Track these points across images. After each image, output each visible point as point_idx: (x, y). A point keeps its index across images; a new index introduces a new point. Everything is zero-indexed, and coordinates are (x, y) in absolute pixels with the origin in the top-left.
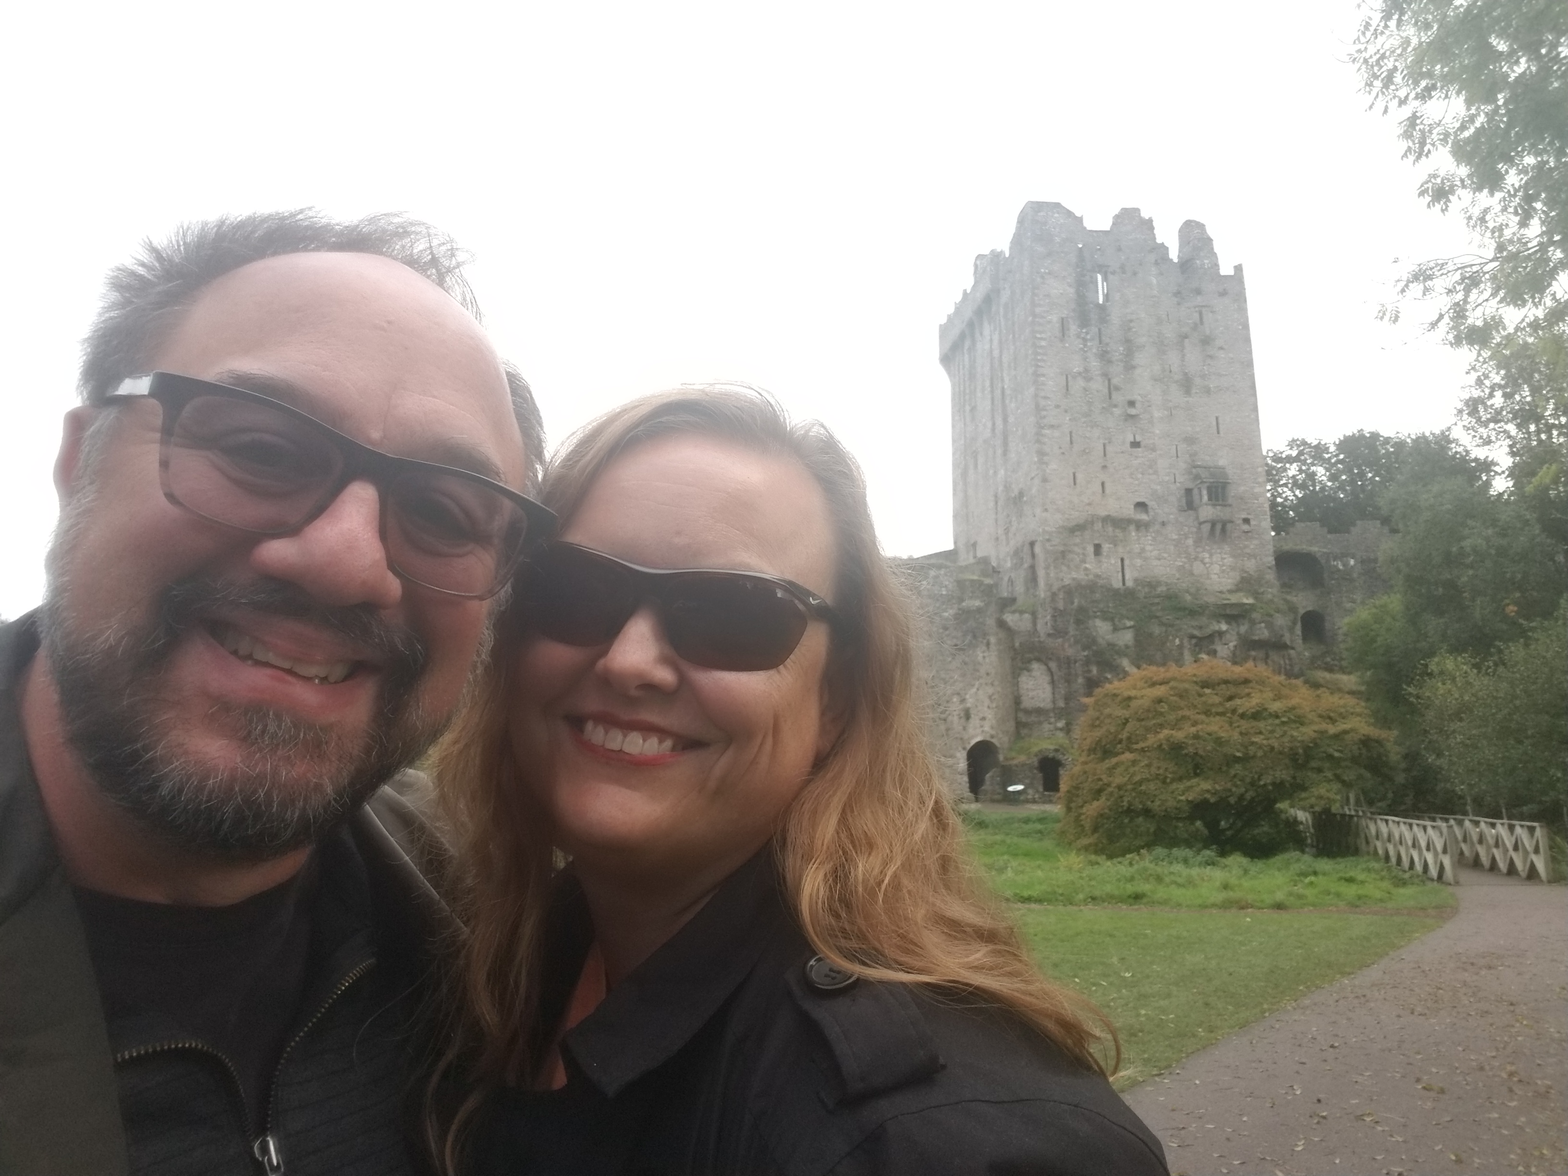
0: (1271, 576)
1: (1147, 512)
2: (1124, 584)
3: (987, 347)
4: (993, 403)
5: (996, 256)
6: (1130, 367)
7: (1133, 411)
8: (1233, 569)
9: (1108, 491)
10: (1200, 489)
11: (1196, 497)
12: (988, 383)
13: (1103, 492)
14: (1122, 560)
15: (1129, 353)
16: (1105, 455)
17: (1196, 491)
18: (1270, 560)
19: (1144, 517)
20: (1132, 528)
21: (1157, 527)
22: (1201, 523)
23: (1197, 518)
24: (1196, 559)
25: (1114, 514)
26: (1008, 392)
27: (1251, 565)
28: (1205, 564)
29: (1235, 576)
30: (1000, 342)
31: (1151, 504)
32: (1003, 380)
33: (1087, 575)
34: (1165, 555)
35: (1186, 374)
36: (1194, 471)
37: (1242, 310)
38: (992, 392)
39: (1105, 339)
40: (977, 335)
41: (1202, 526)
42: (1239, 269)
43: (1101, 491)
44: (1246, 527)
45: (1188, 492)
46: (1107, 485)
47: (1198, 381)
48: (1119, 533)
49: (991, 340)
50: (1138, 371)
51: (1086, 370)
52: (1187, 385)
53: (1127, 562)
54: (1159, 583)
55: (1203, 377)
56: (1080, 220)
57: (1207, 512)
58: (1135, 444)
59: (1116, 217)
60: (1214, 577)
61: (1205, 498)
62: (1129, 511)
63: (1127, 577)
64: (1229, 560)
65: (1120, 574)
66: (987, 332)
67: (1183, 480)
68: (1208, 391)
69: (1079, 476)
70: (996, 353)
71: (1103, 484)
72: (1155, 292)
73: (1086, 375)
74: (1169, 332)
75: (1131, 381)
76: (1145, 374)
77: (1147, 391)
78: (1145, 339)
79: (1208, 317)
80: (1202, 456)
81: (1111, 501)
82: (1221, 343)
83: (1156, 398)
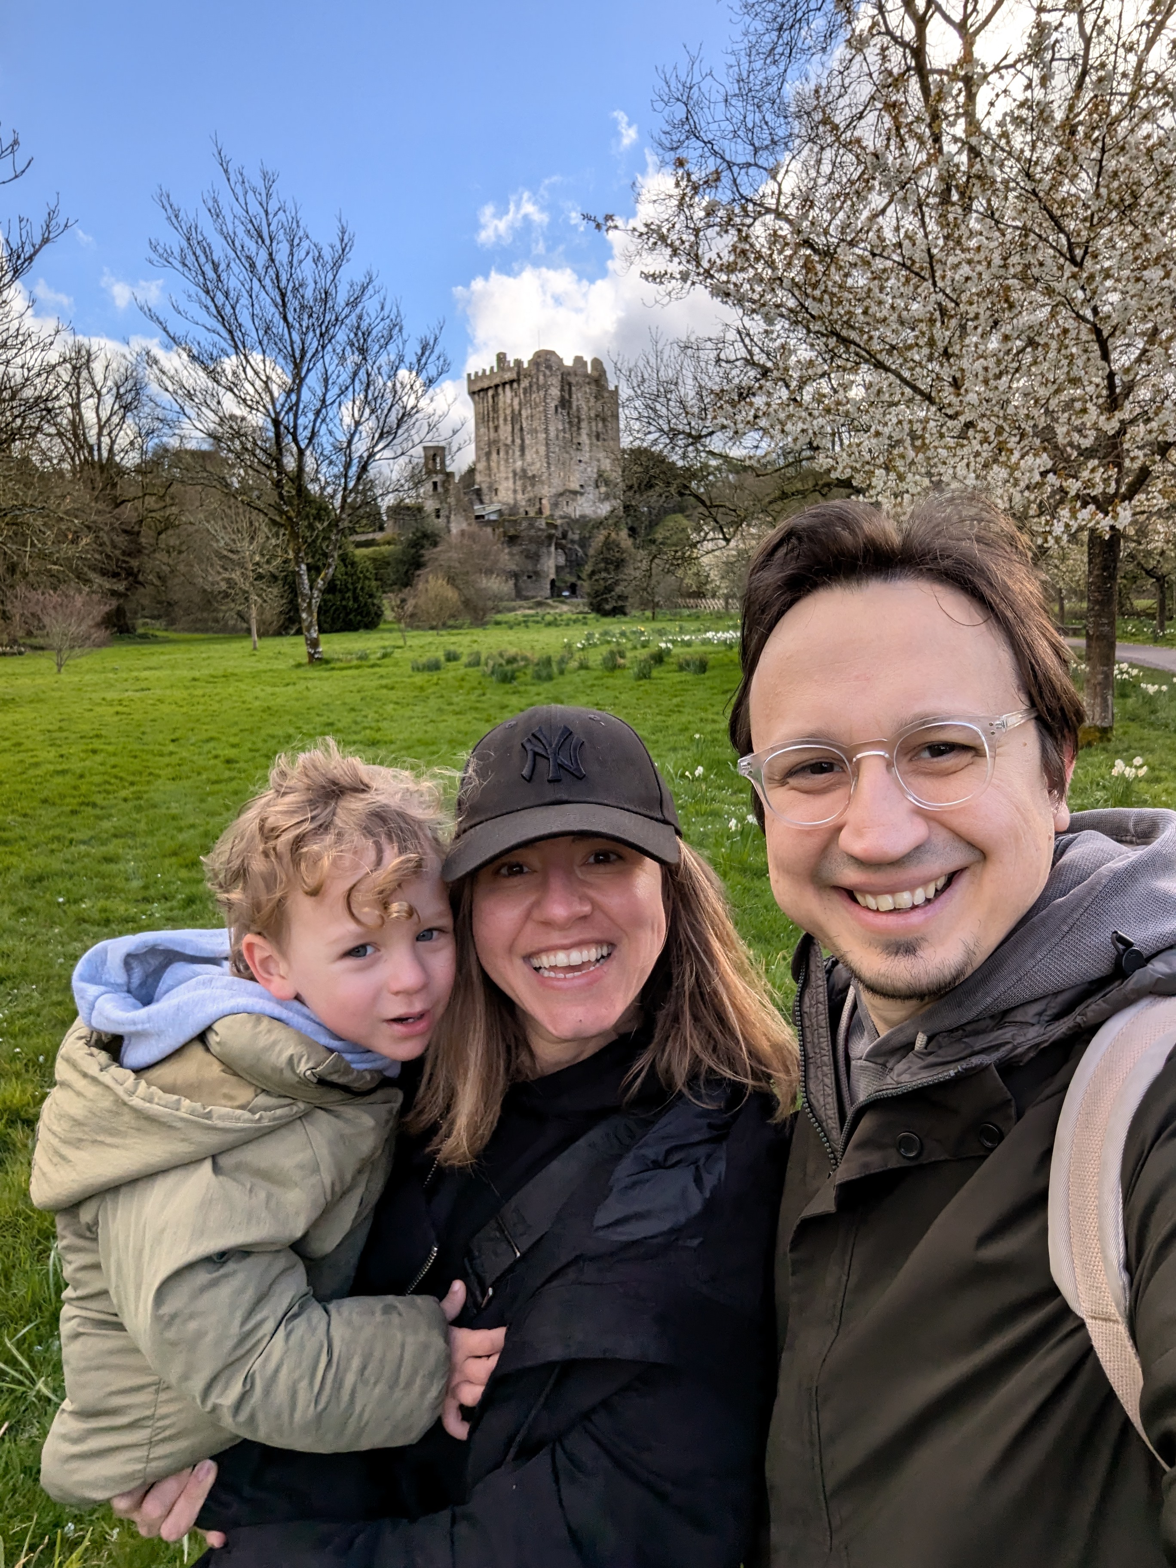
1: (583, 488)
3: (509, 402)
4: (513, 429)
5: (518, 363)
12: (509, 419)
13: (569, 480)
16: (570, 465)
20: (579, 494)
21: (587, 494)
24: (598, 507)
25: (573, 489)
26: (525, 429)
27: (615, 508)
29: (610, 511)
30: (520, 404)
31: (585, 486)
33: (564, 513)
34: (589, 506)
35: (598, 432)
36: (599, 472)
37: (617, 406)
38: (512, 424)
39: (571, 416)
40: (501, 393)
42: (616, 388)
45: (597, 480)
47: (601, 434)
48: (574, 496)
49: (512, 400)
52: (598, 437)
53: (576, 508)
54: (586, 516)
55: (603, 432)
56: (562, 360)
57: (603, 489)
58: (580, 461)
59: (575, 360)
60: (602, 512)
61: (602, 483)
62: (578, 488)
63: (577, 514)
64: (608, 507)
65: (574, 513)
66: (508, 395)
67: (595, 475)
69: (561, 473)
70: (516, 407)
71: (569, 476)
73: (564, 430)
74: (592, 414)
75: (579, 434)
76: (584, 432)
77: (584, 438)
78: (584, 416)
79: (606, 409)
80: (602, 467)
81: (572, 483)
82: (609, 420)
83: (587, 442)
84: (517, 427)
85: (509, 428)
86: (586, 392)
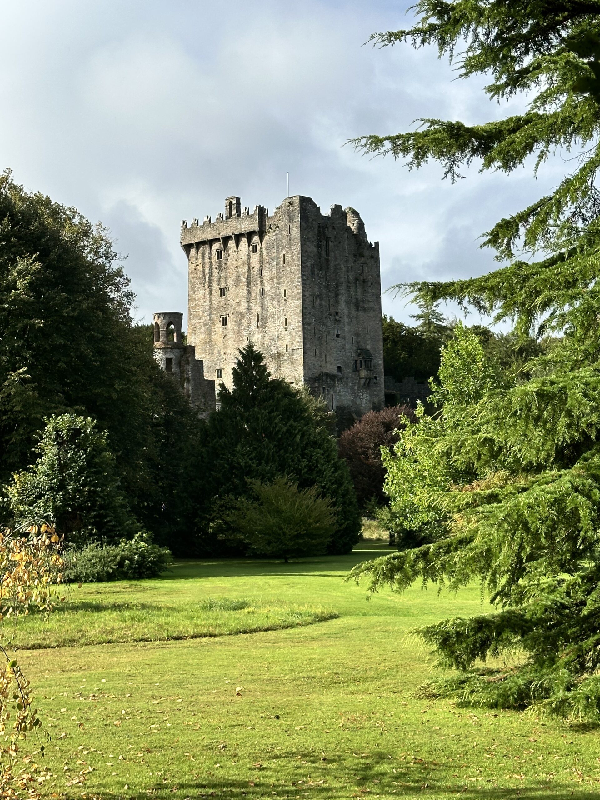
0: (383, 406)
1: (341, 371)
2: (333, 409)
5: (261, 210)
6: (337, 295)
7: (337, 318)
8: (369, 401)
10: (361, 361)
11: (359, 365)
12: (243, 280)
13: (326, 360)
14: (332, 396)
15: (337, 286)
16: (327, 341)
17: (359, 362)
18: (383, 398)
19: (340, 374)
20: (336, 379)
21: (345, 379)
22: (361, 379)
23: (359, 376)
24: (358, 396)
25: (330, 373)
27: (376, 400)
28: (361, 399)
29: (371, 406)
31: (343, 367)
34: (347, 394)
35: (357, 299)
36: (359, 351)
37: (378, 267)
39: (328, 278)
42: (377, 244)
44: (375, 381)
45: (356, 361)
47: (361, 304)
48: (332, 382)
50: (340, 297)
51: (321, 294)
52: (357, 305)
53: (334, 397)
54: (345, 408)
55: (363, 302)
56: (319, 209)
57: (364, 373)
58: (338, 336)
59: (333, 209)
61: (363, 366)
62: (335, 371)
63: (334, 405)
64: (369, 397)
65: (331, 403)
66: (243, 249)
67: (354, 356)
68: (364, 310)
69: (317, 351)
70: (255, 266)
71: (326, 356)
72: (347, 255)
73: (321, 297)
74: (351, 276)
75: (337, 302)
76: (342, 299)
77: (343, 308)
78: (343, 279)
79: (366, 269)
80: (361, 343)
81: (328, 365)
82: (370, 284)
83: (346, 312)
85: (244, 291)
86: (344, 249)
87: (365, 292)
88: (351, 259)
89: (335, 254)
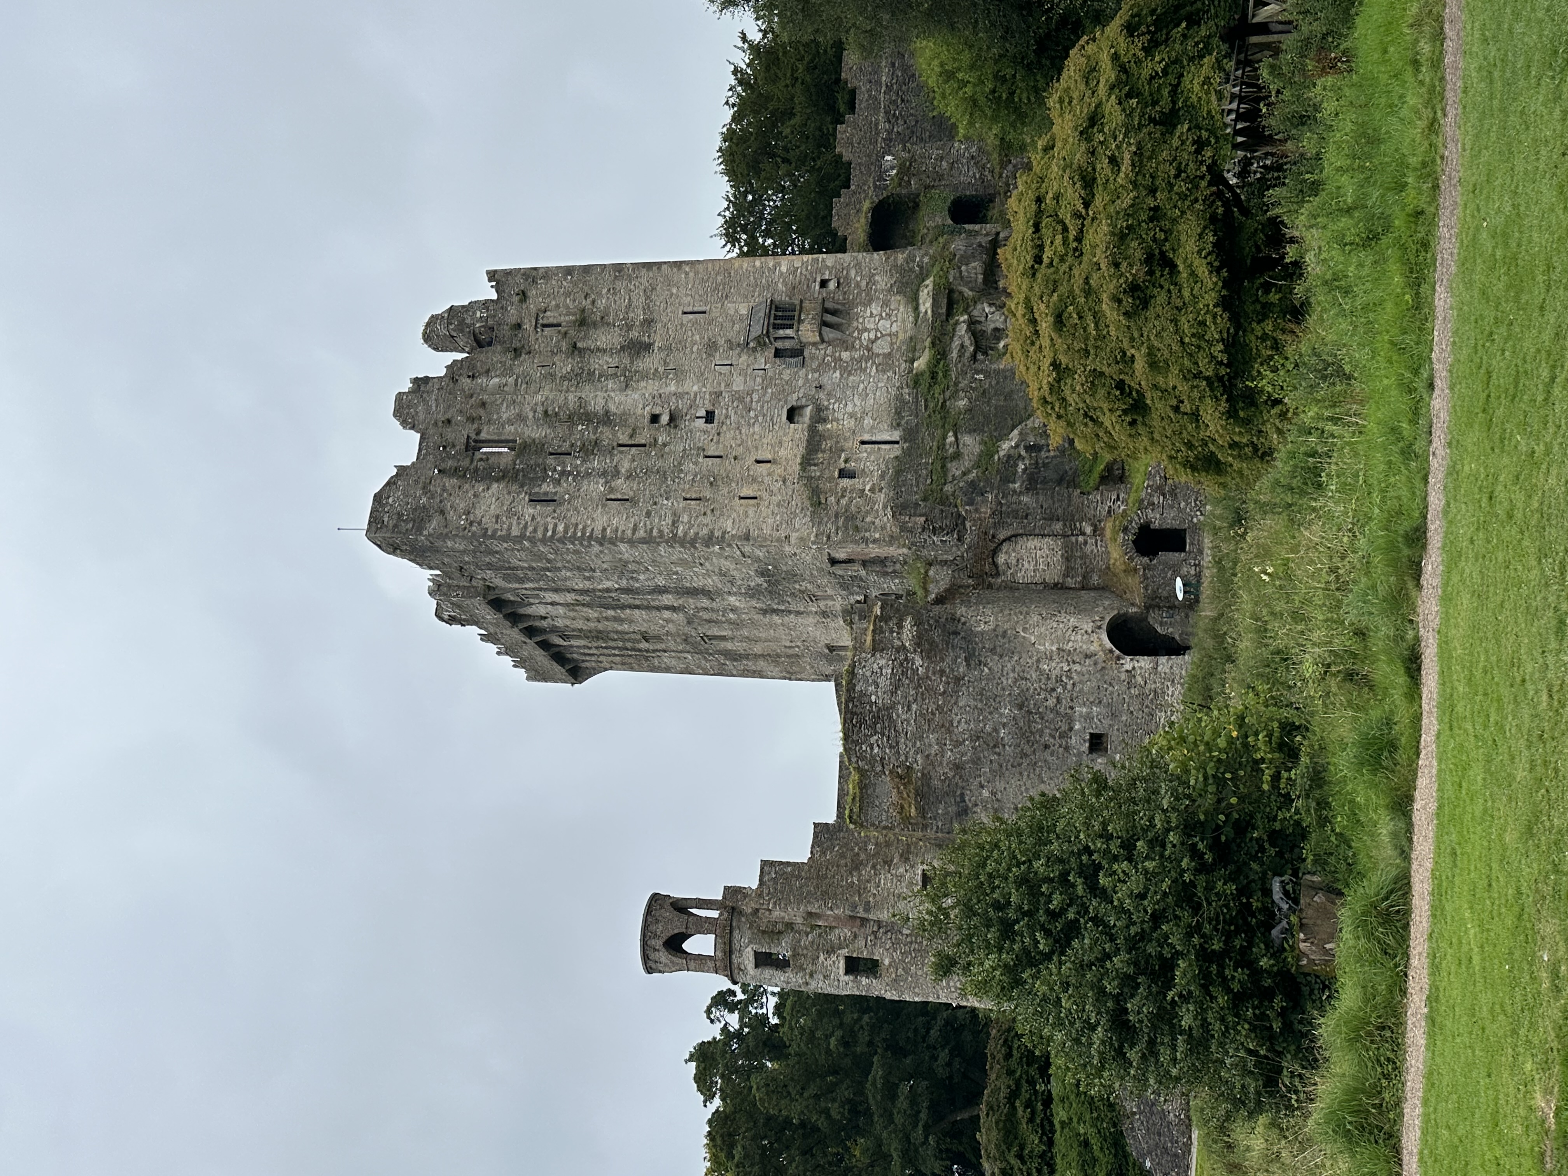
0: (901, 257)
1: (802, 407)
2: (897, 443)
3: (561, 610)
4: (637, 607)
5: (437, 590)
6: (606, 419)
7: (665, 419)
8: (886, 304)
9: (769, 457)
10: (776, 339)
11: (787, 344)
12: (611, 613)
13: (769, 462)
14: (863, 443)
15: (587, 418)
16: (721, 457)
17: (779, 345)
18: (878, 257)
19: (808, 411)
20: (820, 427)
21: (822, 395)
22: (823, 341)
23: (814, 344)
24: (869, 350)
25: (802, 450)
26: (624, 583)
27: (882, 281)
28: (877, 338)
29: (896, 300)
30: (556, 590)
31: (793, 400)
32: (608, 590)
33: (881, 490)
34: (862, 386)
35: (623, 348)
36: (752, 345)
37: (547, 273)
38: (623, 607)
39: (566, 447)
40: (544, 624)
41: (826, 339)
42: (492, 275)
43: (769, 465)
44: (832, 285)
45: (778, 353)
46: (760, 458)
47: (634, 334)
48: (826, 445)
49: (552, 604)
50: (613, 408)
51: (604, 474)
52: (639, 348)
53: (866, 437)
54: (899, 398)
55: (629, 328)
56: (402, 470)
57: (808, 331)
58: (710, 417)
59: (404, 424)
60: (894, 329)
61: (789, 332)
62: (799, 431)
63: (887, 438)
64: (875, 308)
65: (883, 446)
66: (542, 610)
67: (763, 359)
68: (648, 323)
69: (745, 492)
70: (570, 598)
71: (758, 462)
72: (511, 380)
73: (610, 475)
74: (565, 366)
75: (623, 419)
76: (619, 400)
77: (639, 399)
78: (571, 397)
79: (551, 317)
80: (731, 335)
81: (782, 453)
82: (587, 303)
83: (651, 387)
84: (625, 599)
85: (636, 613)
86: (501, 387)
87: (603, 321)
88: (526, 365)
89: (510, 422)
